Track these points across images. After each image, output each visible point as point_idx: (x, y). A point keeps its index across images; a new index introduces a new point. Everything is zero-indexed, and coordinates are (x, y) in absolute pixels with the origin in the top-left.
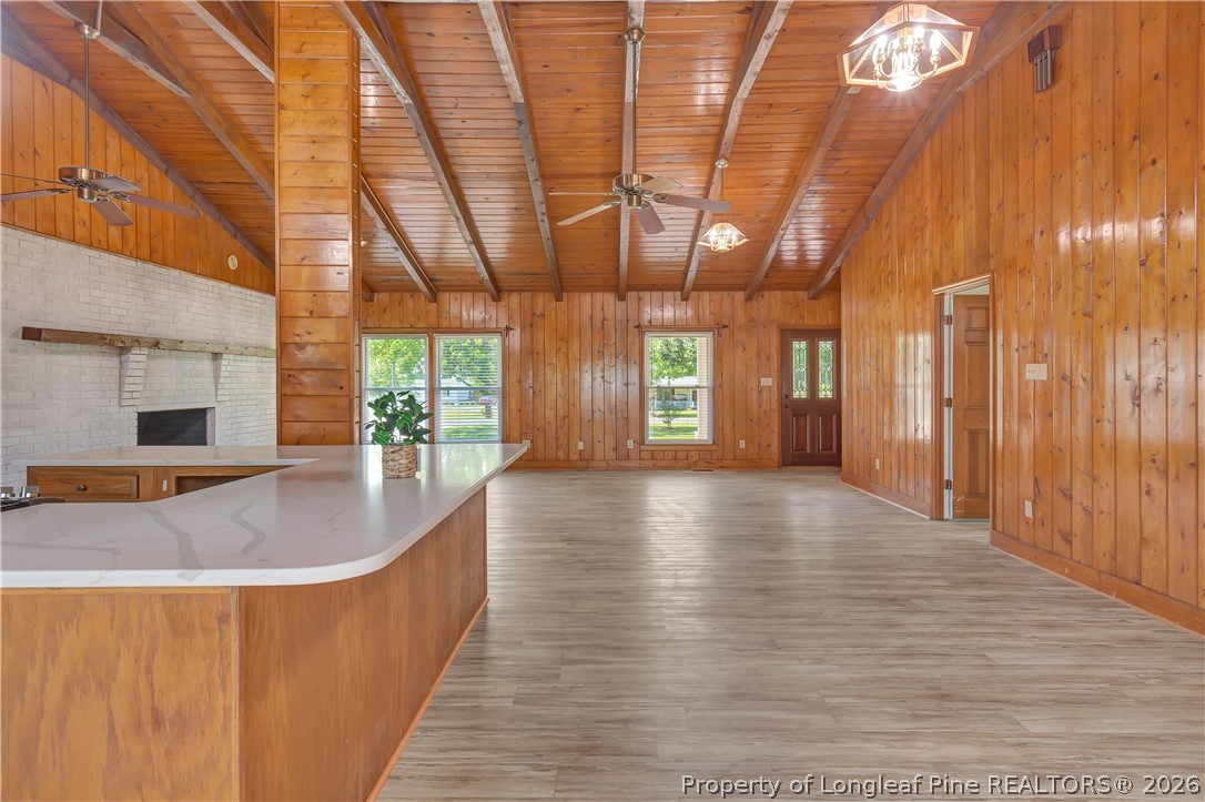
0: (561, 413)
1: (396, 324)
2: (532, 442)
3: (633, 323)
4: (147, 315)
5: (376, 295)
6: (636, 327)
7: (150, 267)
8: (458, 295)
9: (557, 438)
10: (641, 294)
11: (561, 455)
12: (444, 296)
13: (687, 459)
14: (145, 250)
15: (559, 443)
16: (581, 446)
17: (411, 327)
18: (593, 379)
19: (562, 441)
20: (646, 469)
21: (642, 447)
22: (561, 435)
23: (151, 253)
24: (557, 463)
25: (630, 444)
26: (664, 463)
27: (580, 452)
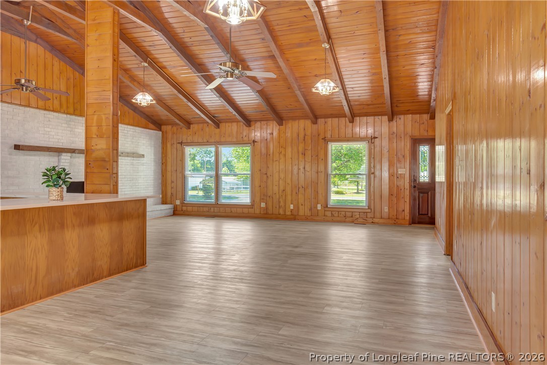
0: (282, 188)
1: (200, 140)
2: (266, 204)
3: (322, 136)
4: (72, 139)
5: (191, 126)
6: (323, 139)
7: (74, 117)
8: (230, 124)
9: (279, 202)
10: (326, 119)
11: (281, 212)
12: (222, 125)
13: (352, 217)
14: (71, 110)
15: (280, 205)
16: (292, 207)
17: (208, 142)
18: (299, 169)
19: (282, 204)
20: (328, 221)
21: (326, 209)
22: (281, 200)
23: (74, 111)
24: (279, 216)
25: (319, 207)
26: (339, 219)
27: (292, 211)
